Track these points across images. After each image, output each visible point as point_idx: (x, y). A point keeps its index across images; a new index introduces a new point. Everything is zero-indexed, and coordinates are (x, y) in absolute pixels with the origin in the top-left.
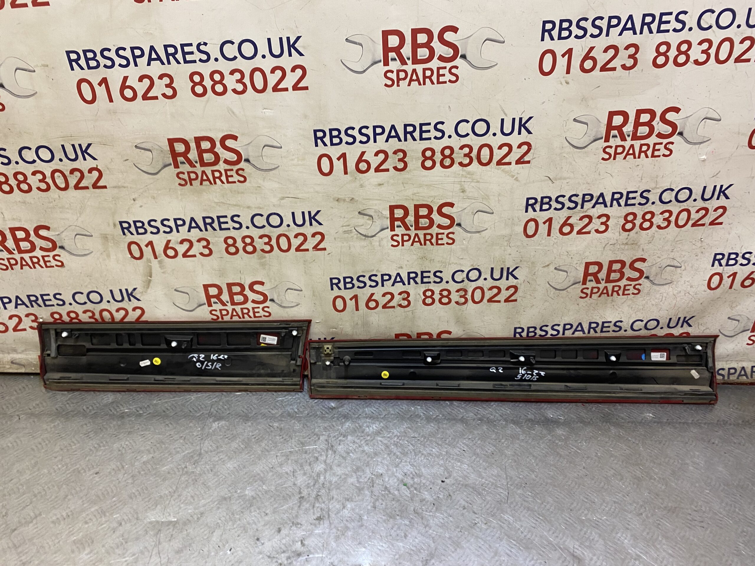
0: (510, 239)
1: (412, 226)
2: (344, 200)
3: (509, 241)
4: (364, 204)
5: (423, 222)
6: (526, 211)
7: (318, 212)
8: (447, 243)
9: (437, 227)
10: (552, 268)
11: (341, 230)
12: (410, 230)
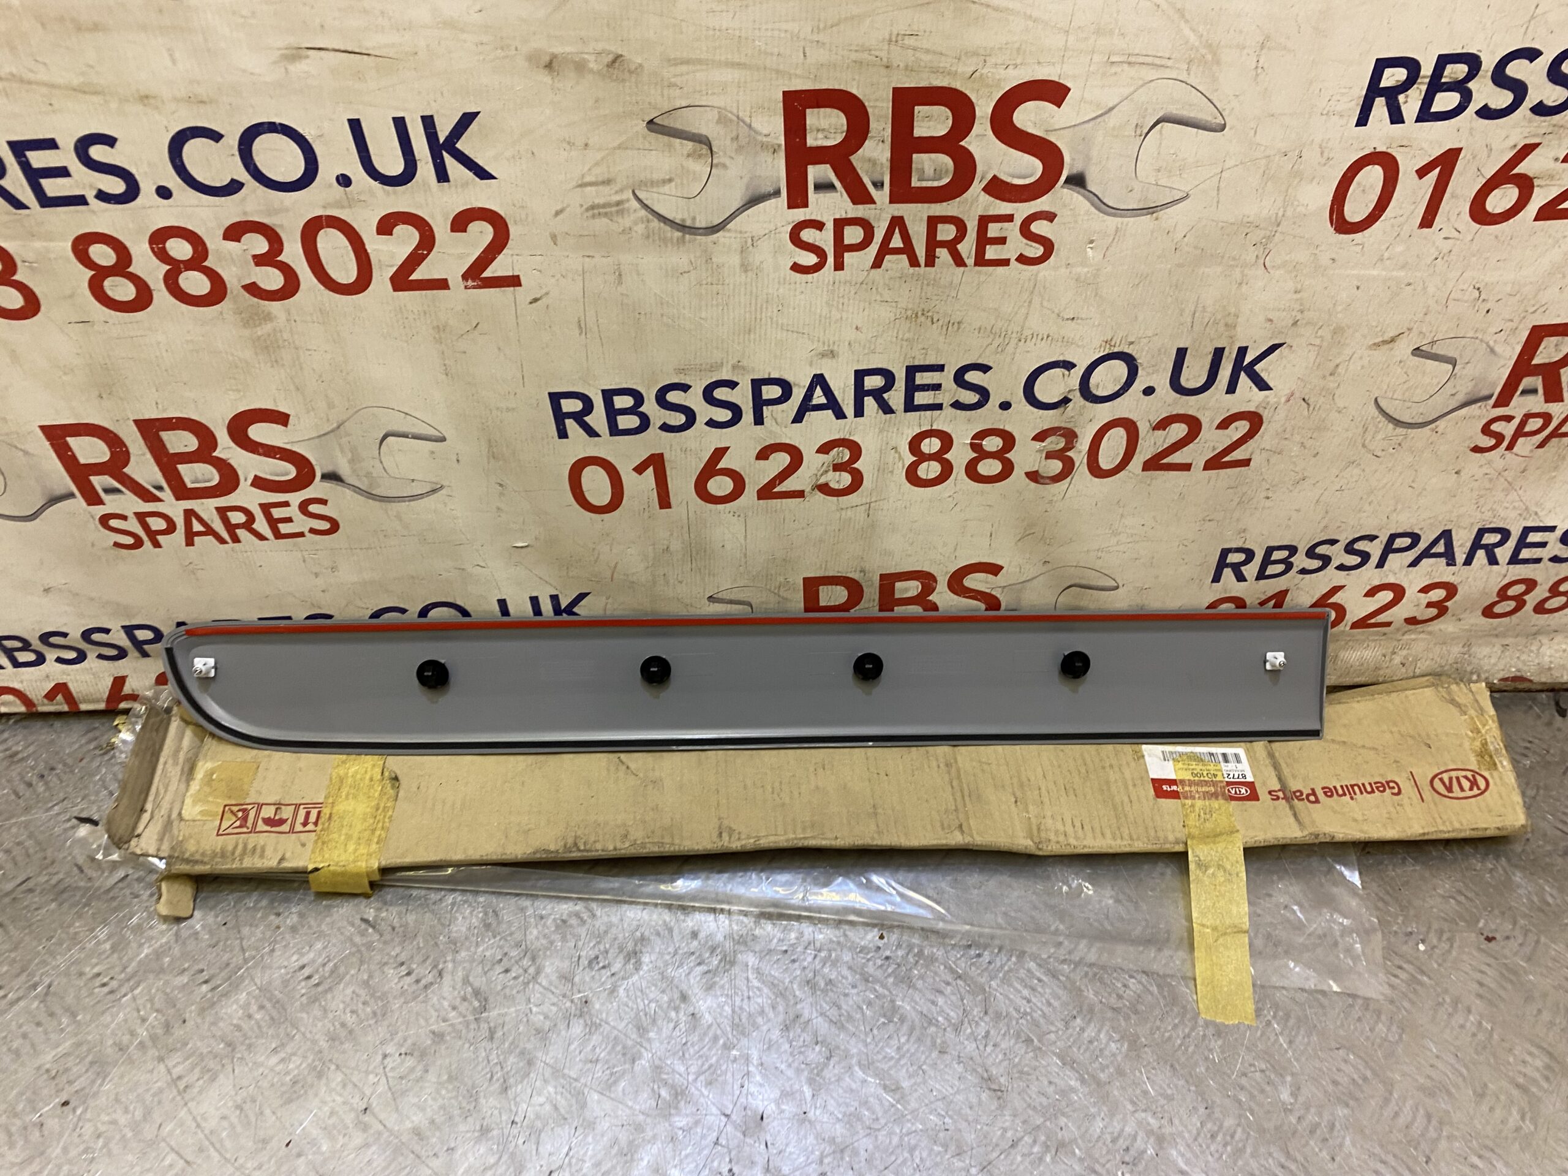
0: (1269, 238)
1: (878, 185)
2: (580, 67)
3: (1265, 245)
4: (671, 85)
5: (929, 171)
6: (1363, 120)
7: (468, 119)
8: (1022, 259)
9: (984, 189)
10: (1404, 348)
11: (576, 200)
12: (874, 202)
